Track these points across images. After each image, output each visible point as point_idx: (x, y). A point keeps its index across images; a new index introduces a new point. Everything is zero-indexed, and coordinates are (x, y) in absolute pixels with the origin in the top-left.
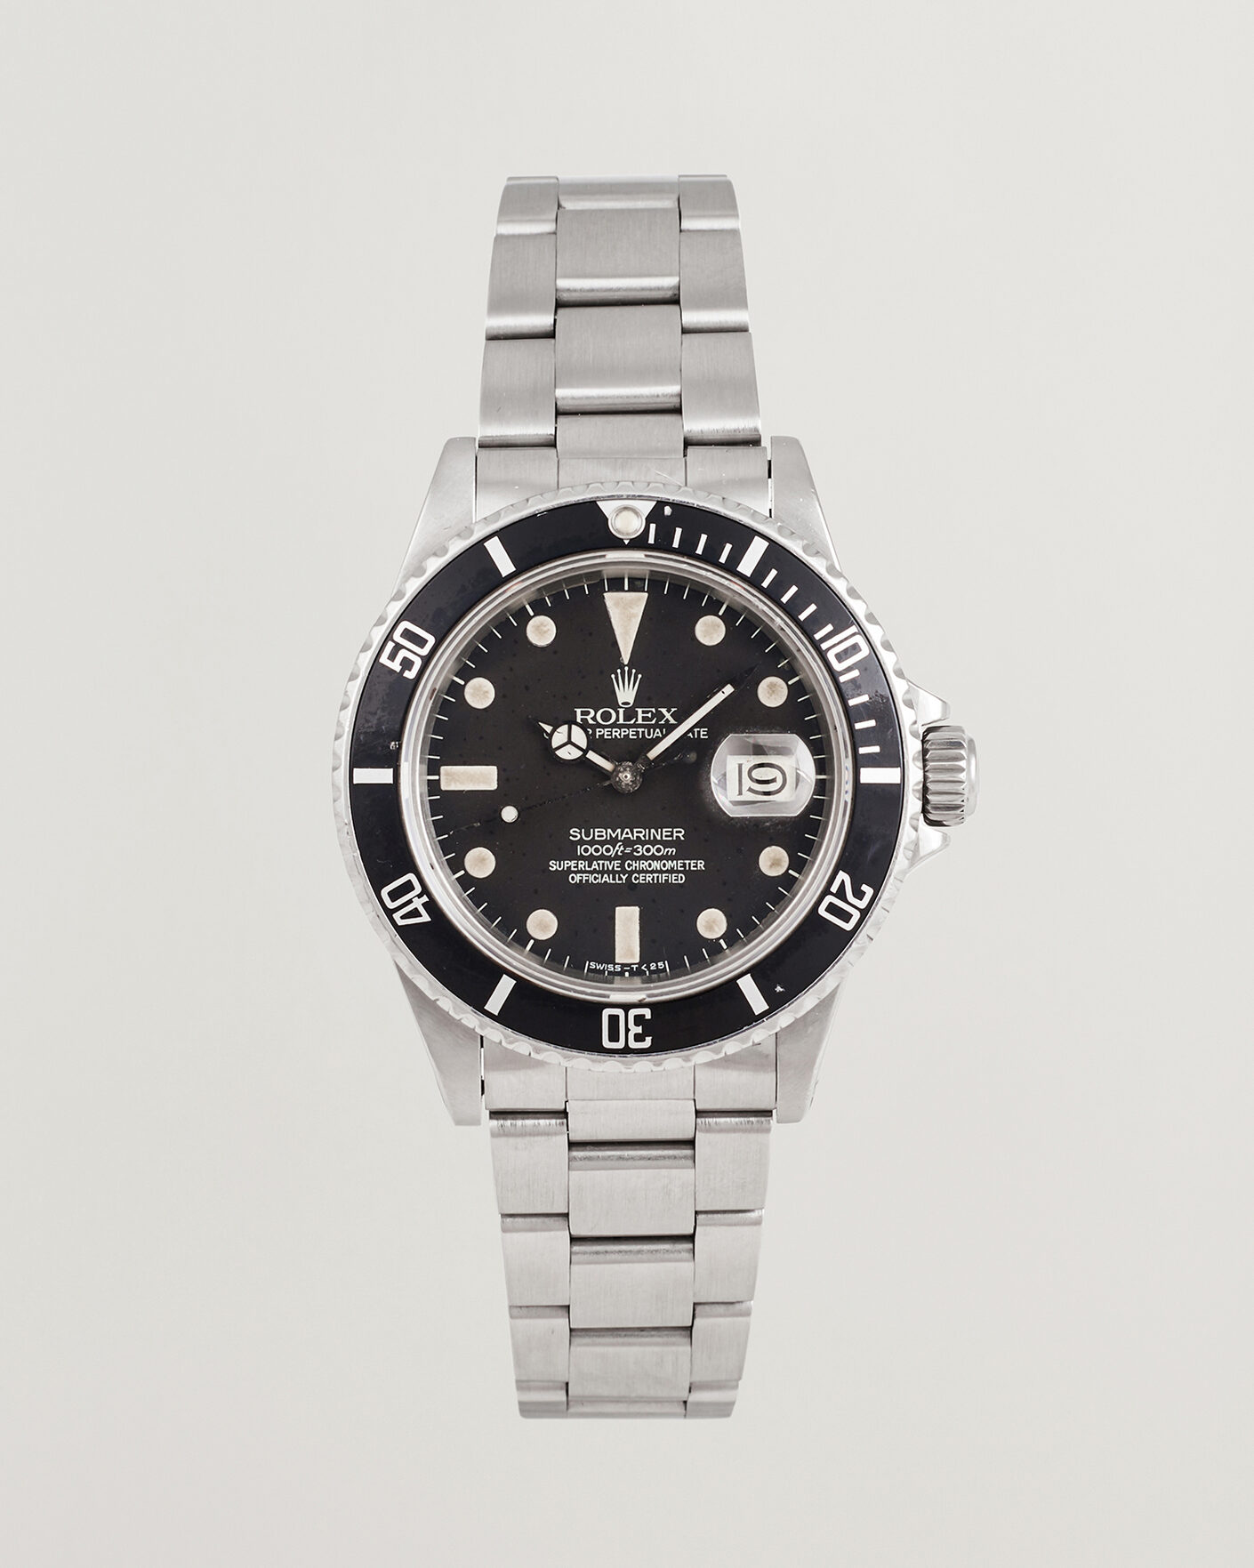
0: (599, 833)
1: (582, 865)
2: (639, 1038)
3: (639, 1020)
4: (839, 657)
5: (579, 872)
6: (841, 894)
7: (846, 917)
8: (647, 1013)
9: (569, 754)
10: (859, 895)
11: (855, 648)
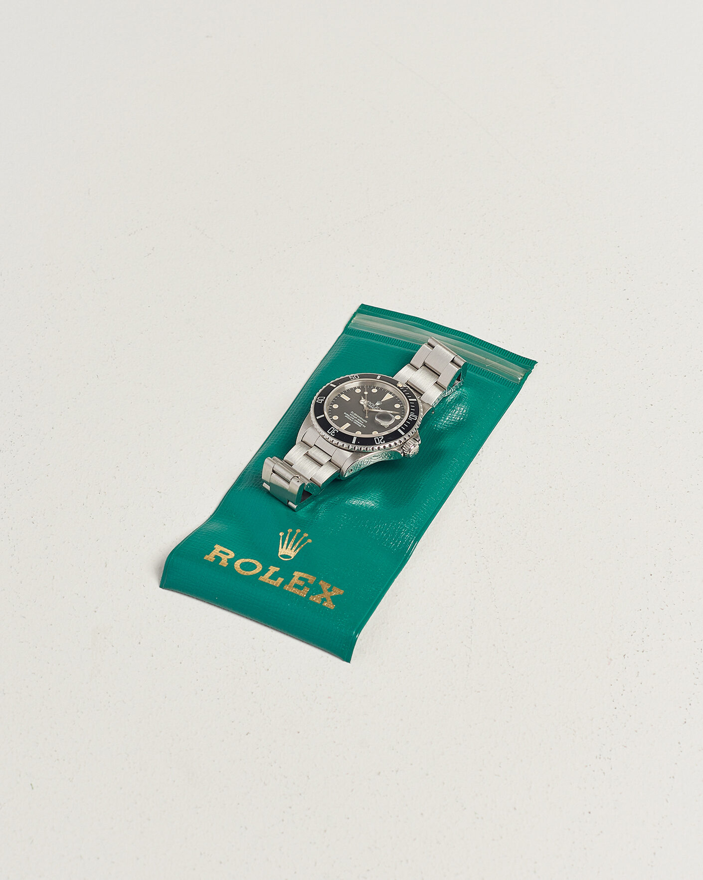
0: (355, 414)
1: (349, 416)
2: (333, 434)
3: (336, 432)
4: (411, 417)
5: (347, 416)
6: (380, 439)
7: (378, 442)
8: (338, 431)
9: (361, 403)
10: (382, 441)
11: (415, 418)
